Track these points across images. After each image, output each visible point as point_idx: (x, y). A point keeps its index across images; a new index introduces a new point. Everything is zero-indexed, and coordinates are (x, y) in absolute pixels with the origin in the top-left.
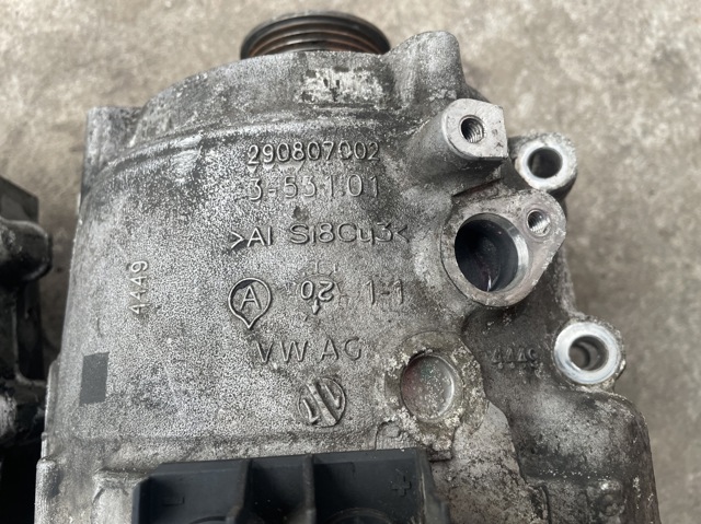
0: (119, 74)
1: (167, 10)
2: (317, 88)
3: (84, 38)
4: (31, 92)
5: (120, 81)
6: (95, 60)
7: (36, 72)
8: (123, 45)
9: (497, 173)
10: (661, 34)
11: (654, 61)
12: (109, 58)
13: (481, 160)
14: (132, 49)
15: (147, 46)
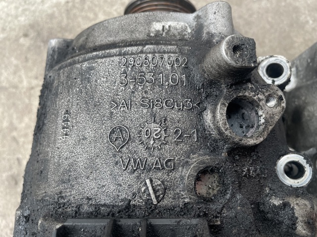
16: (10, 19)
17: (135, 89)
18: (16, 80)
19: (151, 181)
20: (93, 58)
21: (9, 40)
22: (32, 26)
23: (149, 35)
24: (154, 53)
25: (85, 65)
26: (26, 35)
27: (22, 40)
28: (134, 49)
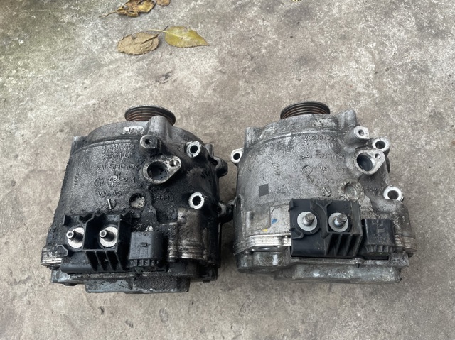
0: (227, 117)
1: (243, 96)
2: (318, 123)
3: (215, 105)
4: (197, 122)
5: (227, 120)
6: (219, 112)
7: (199, 116)
8: (228, 108)
9: (367, 144)
10: (433, 106)
11: (430, 116)
12: (223, 112)
13: (363, 139)
14: (231, 109)
15: (236, 108)
16: (49, 118)
17: (108, 160)
18: (53, 165)
19: (110, 200)
20: (91, 147)
21: (48, 135)
22: (66, 124)
23: (121, 134)
24: (118, 143)
25: (87, 150)
26: (61, 131)
27: (58, 135)
28: (110, 142)
